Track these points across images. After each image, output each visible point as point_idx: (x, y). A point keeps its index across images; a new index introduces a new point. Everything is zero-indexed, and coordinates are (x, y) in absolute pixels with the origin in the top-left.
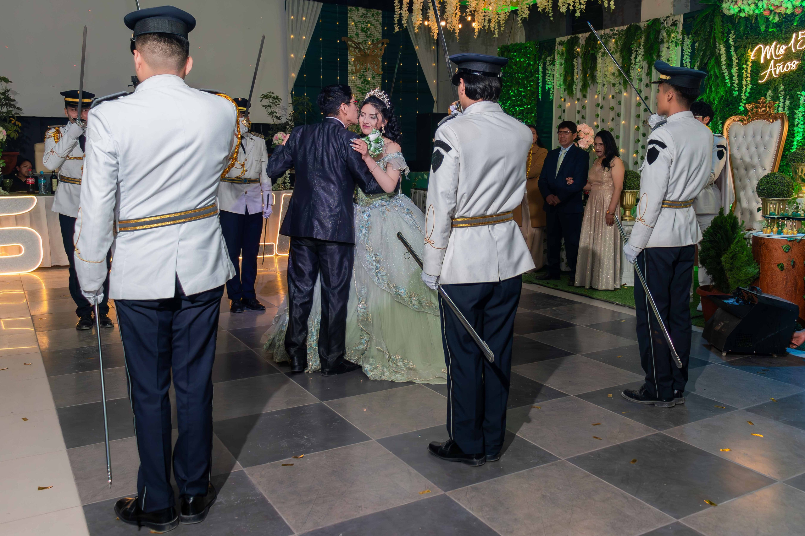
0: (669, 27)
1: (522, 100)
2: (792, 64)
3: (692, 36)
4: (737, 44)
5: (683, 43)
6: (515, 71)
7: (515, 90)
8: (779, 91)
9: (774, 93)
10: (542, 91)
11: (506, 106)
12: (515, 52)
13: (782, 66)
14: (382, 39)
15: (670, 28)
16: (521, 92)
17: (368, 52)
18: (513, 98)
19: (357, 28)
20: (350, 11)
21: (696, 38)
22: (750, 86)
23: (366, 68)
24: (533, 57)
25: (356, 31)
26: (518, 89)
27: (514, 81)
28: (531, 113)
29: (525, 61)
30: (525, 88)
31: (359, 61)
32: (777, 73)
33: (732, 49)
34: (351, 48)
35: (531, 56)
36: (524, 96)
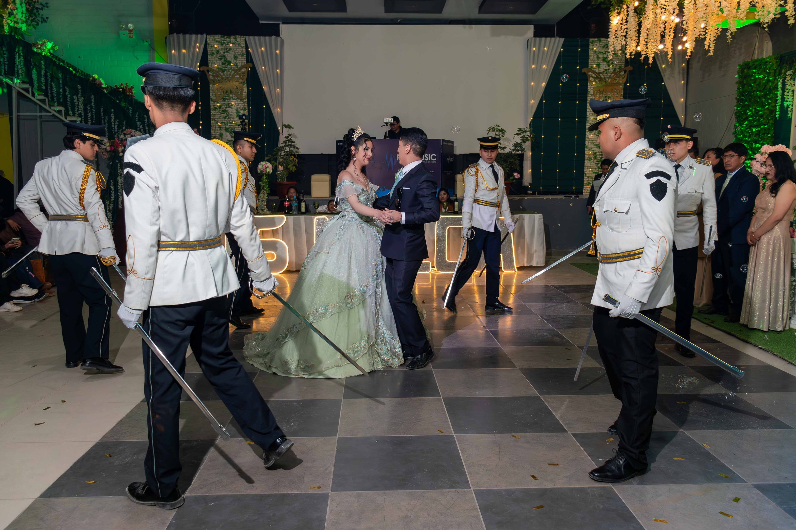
1: (759, 120)
6: (754, 89)
7: (752, 109)
10: (780, 108)
11: (743, 127)
12: (755, 68)
14: (625, 67)
16: (759, 111)
17: (609, 81)
18: (750, 118)
19: (598, 59)
20: (592, 43)
23: (606, 97)
24: (772, 71)
25: (597, 61)
26: (755, 109)
27: (752, 100)
28: (768, 134)
29: (764, 77)
30: (763, 106)
31: (599, 90)
34: (591, 79)
35: (771, 71)
36: (762, 116)
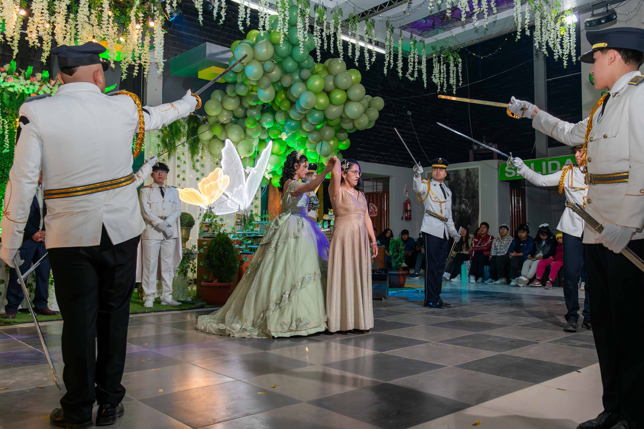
4: (4, 111)
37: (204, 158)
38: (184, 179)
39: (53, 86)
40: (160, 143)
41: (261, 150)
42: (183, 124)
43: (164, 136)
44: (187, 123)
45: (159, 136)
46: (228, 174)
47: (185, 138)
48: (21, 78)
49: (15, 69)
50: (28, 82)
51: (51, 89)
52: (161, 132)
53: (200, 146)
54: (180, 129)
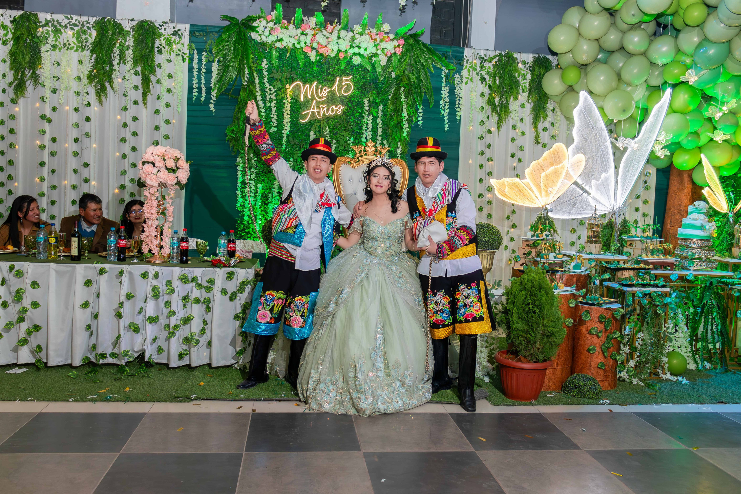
0: (168, 35)
2: (338, 108)
3: (207, 54)
4: (272, 76)
5: (191, 60)
8: (326, 133)
9: (318, 134)
13: (326, 108)
15: (171, 38)
21: (212, 57)
22: (289, 124)
32: (322, 115)
33: (266, 80)
37: (557, 125)
38: (520, 160)
39: (331, 33)
40: (485, 105)
41: (650, 107)
42: (522, 72)
43: (491, 94)
44: (530, 70)
45: (483, 95)
46: (584, 152)
47: (526, 95)
48: (291, 26)
49: (282, 15)
50: (299, 31)
51: (327, 38)
52: (487, 87)
53: (550, 106)
54: (518, 81)
